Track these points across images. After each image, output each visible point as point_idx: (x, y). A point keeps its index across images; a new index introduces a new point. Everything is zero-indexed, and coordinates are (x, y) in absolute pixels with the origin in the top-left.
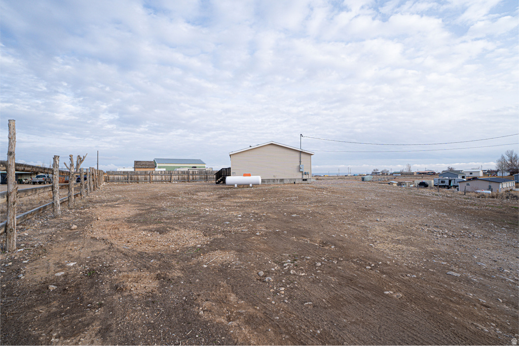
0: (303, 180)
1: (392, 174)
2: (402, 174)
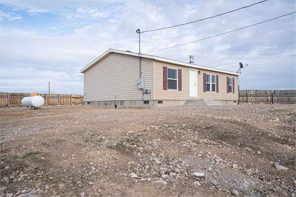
0: (145, 102)
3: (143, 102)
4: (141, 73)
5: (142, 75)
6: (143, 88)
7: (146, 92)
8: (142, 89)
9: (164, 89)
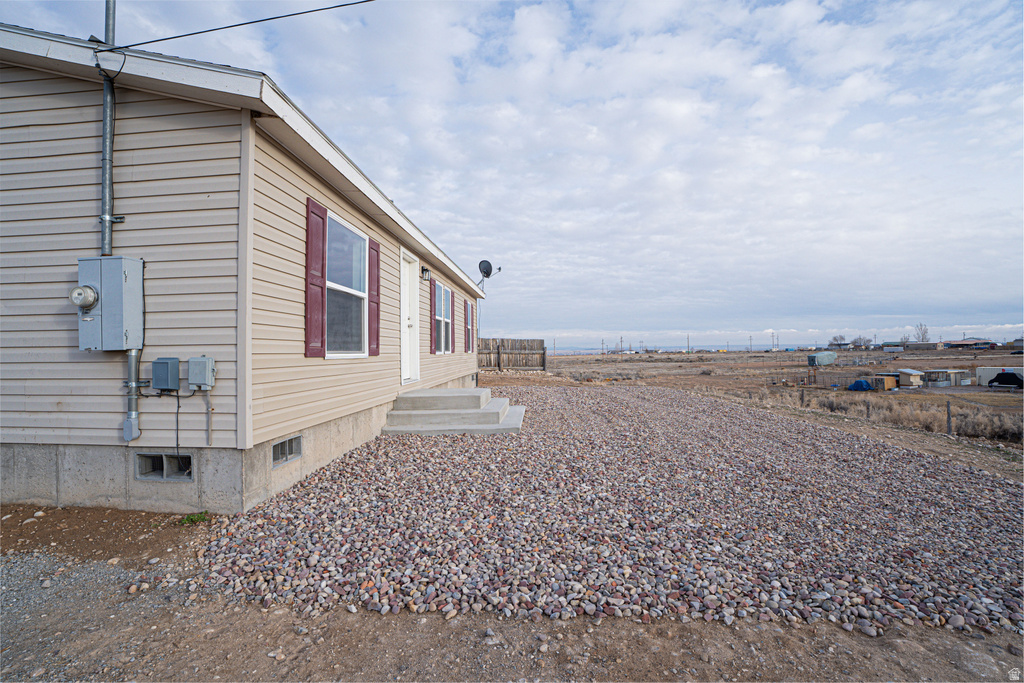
0: (154, 463)
1: (880, 348)
2: (906, 346)
3: (134, 464)
4: (118, 219)
5: (120, 238)
6: (132, 344)
7: (168, 381)
8: (124, 353)
9: (309, 353)
